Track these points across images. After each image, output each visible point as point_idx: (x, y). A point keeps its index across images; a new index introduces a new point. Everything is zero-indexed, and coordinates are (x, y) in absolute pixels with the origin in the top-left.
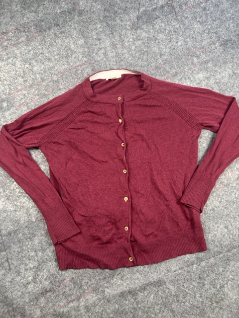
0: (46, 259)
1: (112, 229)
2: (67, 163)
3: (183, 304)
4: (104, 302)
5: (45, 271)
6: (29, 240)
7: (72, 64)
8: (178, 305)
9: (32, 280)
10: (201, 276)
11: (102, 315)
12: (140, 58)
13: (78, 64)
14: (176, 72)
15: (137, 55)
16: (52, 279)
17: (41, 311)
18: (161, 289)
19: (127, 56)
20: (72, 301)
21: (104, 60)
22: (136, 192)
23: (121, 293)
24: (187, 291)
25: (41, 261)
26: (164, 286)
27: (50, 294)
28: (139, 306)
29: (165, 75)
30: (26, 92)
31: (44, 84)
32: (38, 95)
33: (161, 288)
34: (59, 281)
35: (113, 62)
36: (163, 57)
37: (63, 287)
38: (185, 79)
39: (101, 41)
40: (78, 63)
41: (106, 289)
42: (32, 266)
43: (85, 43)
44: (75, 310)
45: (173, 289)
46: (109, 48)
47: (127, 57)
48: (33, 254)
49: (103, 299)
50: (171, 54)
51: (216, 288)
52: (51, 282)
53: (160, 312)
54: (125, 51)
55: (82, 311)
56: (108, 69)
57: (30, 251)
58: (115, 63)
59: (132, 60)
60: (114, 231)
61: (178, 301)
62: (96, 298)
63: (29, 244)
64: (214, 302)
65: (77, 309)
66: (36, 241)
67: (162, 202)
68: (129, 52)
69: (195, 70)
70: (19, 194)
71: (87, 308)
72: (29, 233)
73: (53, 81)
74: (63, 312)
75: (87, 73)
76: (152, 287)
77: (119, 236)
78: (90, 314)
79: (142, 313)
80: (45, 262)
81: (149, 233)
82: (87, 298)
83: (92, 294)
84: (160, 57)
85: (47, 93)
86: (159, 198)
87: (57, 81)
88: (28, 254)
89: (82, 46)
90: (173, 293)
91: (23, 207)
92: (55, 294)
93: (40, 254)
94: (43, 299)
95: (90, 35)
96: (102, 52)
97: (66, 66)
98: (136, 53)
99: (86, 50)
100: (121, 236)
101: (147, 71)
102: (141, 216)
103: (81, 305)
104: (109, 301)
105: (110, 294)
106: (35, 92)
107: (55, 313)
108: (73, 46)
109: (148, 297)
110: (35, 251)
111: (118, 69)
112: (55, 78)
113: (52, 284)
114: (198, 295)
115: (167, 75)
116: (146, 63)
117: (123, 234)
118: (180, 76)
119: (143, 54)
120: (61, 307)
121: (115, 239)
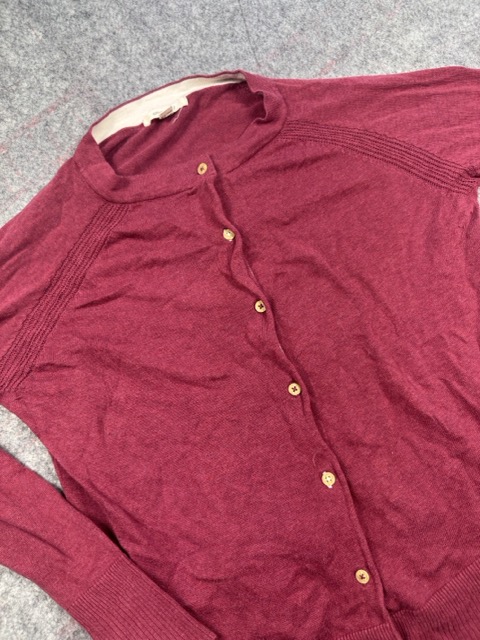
2: (100, 422)
7: (25, 111)
13: (44, 104)
14: (343, 47)
15: (212, 28)
19: (185, 39)
21: (120, 70)
22: (351, 443)
29: (313, 63)
35: (150, 67)
38: (375, 57)
39: (94, 18)
40: (44, 102)
43: (46, 36)
46: (123, 34)
47: (185, 44)
54: (175, 27)
56: (140, 93)
58: (157, 71)
60: (324, 598)
67: (445, 453)
68: (187, 28)
69: (394, 26)
75: (81, 122)
77: (347, 607)
81: (436, 564)
84: (283, 16)
86: (430, 438)
89: (41, 49)
95: (54, 8)
96: (108, 48)
97: (10, 122)
98: (207, 25)
99: (57, 56)
100: (352, 604)
101: (259, 65)
102: (394, 518)
108: (12, 56)
111: (170, 84)
116: (247, 45)
117: (356, 596)
118: (358, 53)
119: (231, 19)
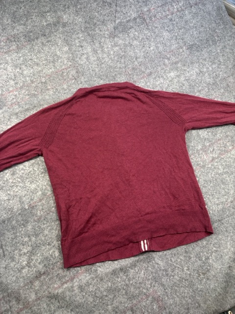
0: (40, 243)
3: (172, 277)
4: (97, 280)
5: (39, 255)
6: (23, 226)
8: (167, 279)
9: (26, 265)
10: (187, 250)
11: (95, 293)
12: (118, 61)
16: (46, 262)
17: (36, 294)
20: (66, 283)
23: (113, 271)
24: (175, 265)
25: (35, 245)
26: (153, 262)
27: (45, 277)
28: (131, 282)
30: (17, 93)
31: (33, 85)
32: (29, 95)
34: (52, 264)
36: (138, 60)
37: (56, 269)
41: (99, 269)
42: (26, 251)
44: (69, 290)
45: (162, 264)
48: (26, 239)
49: (96, 277)
50: (145, 57)
51: (202, 260)
52: (45, 265)
53: (151, 286)
55: (77, 291)
57: (23, 236)
59: (111, 63)
61: (167, 275)
62: (89, 277)
63: (22, 230)
64: (201, 274)
65: (71, 289)
66: (30, 227)
70: (12, 184)
71: (81, 288)
72: (23, 220)
73: (42, 82)
74: (58, 293)
76: (142, 263)
78: (84, 294)
79: (134, 288)
80: (39, 247)
82: (80, 278)
83: (85, 274)
85: (36, 93)
87: (45, 83)
88: (22, 239)
90: (163, 268)
91: (16, 195)
92: (49, 277)
93: (33, 239)
94: (37, 283)
103: (75, 285)
104: (102, 280)
105: (102, 272)
106: (25, 92)
107: (49, 295)
110: (29, 236)
112: (43, 80)
113: (46, 267)
114: (186, 268)
115: (143, 75)
120: (56, 289)
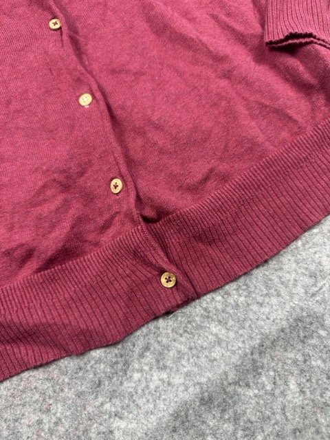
1: (66, 205)
18: (314, 346)
22: (113, 71)
33: (313, 341)
60: (76, 210)
67: (209, 73)
77: (100, 221)
81: (199, 176)
86: (195, 62)
100: (107, 216)
102: (153, 135)
109: (277, 392)
117: (110, 207)
121: (91, 237)
